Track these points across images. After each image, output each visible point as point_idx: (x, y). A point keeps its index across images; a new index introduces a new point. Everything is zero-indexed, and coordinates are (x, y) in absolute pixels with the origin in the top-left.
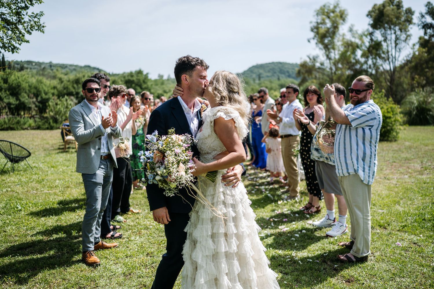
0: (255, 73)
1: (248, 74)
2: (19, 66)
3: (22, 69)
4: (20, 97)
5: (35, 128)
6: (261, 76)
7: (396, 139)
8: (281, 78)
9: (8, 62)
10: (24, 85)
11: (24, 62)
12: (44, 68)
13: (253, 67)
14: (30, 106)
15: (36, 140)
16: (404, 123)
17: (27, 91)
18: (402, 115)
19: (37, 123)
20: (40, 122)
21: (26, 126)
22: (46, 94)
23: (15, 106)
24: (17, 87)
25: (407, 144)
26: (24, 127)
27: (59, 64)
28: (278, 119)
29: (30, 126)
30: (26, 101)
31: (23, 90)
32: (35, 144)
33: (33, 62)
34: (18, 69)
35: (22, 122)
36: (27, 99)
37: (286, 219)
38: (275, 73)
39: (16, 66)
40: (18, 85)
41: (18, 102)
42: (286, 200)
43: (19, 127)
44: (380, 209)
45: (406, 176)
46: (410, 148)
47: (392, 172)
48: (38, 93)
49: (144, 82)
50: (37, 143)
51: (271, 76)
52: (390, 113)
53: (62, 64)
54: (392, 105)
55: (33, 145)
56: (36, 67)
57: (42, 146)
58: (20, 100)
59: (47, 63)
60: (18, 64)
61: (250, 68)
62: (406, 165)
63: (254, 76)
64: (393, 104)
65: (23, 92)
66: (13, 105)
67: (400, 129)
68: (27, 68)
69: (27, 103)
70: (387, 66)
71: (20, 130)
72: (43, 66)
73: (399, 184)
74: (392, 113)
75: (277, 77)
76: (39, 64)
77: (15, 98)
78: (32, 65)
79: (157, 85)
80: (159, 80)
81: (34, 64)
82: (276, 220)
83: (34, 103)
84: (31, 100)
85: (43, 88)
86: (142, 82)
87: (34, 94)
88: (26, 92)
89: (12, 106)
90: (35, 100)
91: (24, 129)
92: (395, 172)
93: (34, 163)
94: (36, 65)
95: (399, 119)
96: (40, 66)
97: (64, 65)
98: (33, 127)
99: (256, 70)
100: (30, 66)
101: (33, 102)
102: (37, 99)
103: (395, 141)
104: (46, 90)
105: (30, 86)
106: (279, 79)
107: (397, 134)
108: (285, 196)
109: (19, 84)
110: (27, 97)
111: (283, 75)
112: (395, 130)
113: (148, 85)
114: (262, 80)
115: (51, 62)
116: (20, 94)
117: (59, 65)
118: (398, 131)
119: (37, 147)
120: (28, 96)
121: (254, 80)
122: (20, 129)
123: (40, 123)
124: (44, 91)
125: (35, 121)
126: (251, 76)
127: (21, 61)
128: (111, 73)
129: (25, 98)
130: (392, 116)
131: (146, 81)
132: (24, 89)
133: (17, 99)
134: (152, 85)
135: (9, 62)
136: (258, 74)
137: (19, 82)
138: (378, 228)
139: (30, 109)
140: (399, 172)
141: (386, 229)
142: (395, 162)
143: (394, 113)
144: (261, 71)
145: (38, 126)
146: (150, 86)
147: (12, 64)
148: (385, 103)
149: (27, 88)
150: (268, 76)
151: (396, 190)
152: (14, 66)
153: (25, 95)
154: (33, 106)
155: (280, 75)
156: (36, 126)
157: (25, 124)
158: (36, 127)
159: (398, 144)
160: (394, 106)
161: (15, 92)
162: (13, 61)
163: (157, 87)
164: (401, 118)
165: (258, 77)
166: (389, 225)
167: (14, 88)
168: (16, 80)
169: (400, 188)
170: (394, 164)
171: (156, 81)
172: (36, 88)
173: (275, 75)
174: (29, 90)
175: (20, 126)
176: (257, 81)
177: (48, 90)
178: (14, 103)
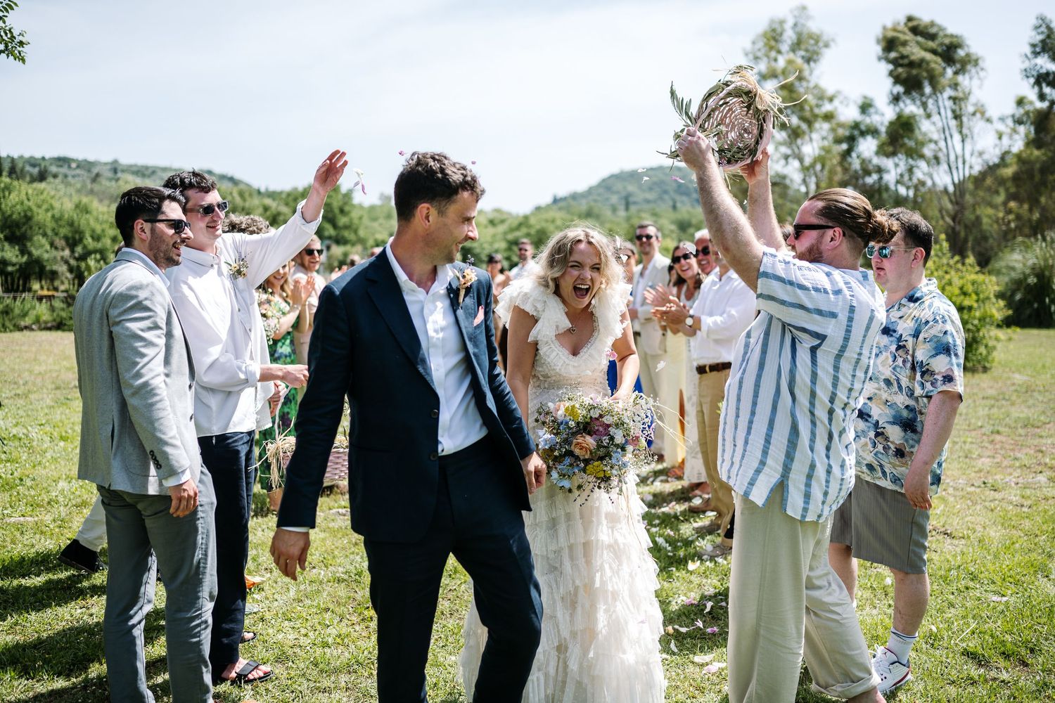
0: (618, 192)
1: (599, 195)
2: (35, 171)
3: (42, 177)
4: (29, 244)
5: (49, 325)
6: (631, 199)
7: (987, 365)
8: (679, 205)
9: (9, 160)
10: (42, 216)
11: (50, 159)
12: (98, 175)
13: (612, 176)
14: (55, 268)
15: (43, 358)
16: (1008, 323)
17: (49, 233)
18: (1002, 303)
19: (55, 314)
20: (63, 309)
21: (27, 321)
22: (97, 238)
23: (17, 267)
24: (24, 220)
25: (1019, 378)
26: (23, 324)
27: (136, 166)
28: (689, 321)
29: (37, 321)
30: (46, 256)
31: (40, 228)
32: (37, 369)
33: (73, 160)
34: (31, 175)
35: (17, 311)
36: (47, 252)
37: (716, 629)
38: (666, 192)
39: (28, 168)
40: (26, 216)
41: (25, 259)
42: (712, 559)
43: (7, 324)
44: (995, 593)
45: (1042, 478)
46: (1029, 390)
47: (999, 465)
48: (77, 237)
49: (342, 211)
50: (43, 368)
51: (655, 201)
52: (970, 295)
53: (142, 167)
54: (973, 277)
55: (31, 372)
56: (78, 171)
57: (54, 375)
58: (30, 254)
59: (106, 164)
60: (34, 165)
61: (604, 180)
62: (1030, 441)
63: (614, 199)
64: (977, 273)
65: (37, 234)
66: (14, 265)
67: (997, 339)
68: (55, 176)
69: (48, 260)
70: (943, 179)
71: (11, 331)
72: (95, 171)
73: (1029, 502)
74: (974, 297)
75: (671, 203)
76: (86, 165)
77: (17, 248)
78: (69, 167)
79: (375, 219)
80: (381, 206)
81: (74, 165)
82: (684, 630)
83: (67, 262)
84: (59, 254)
85: (88, 224)
86: (337, 211)
87: (66, 238)
88: (45, 235)
89: (10, 269)
90: (67, 253)
91: (21, 329)
92: (1005, 463)
93: (16, 425)
94: (78, 167)
95: (994, 311)
96: (89, 171)
97: (147, 168)
98: (46, 322)
99: (619, 186)
100: (64, 170)
101: (62, 258)
102: (72, 251)
103: (985, 370)
104: (98, 229)
105: (56, 219)
106: (674, 207)
107: (989, 353)
108: (705, 544)
109: (29, 214)
110: (48, 247)
111: (685, 198)
112: (984, 342)
113: (351, 220)
114: (633, 209)
115: (116, 162)
116: (30, 239)
117: (135, 169)
118: (991, 344)
119: (39, 381)
120: (52, 244)
121: (614, 210)
122: (12, 328)
123: (64, 314)
124: (93, 231)
125: (52, 309)
126: (607, 199)
127: (43, 158)
128: (263, 190)
129: (41, 248)
130: (975, 305)
131: (347, 208)
132: (41, 226)
133: (23, 251)
134: (360, 218)
135: (13, 160)
136: (624, 194)
137: (30, 209)
138: (1002, 663)
139: (54, 275)
140: (1017, 464)
141: (1026, 665)
142: (998, 432)
143: (981, 296)
144: (631, 188)
145: (58, 320)
146: (356, 221)
147: (20, 165)
148: (957, 270)
149: (50, 224)
150: (648, 201)
151: (1027, 524)
152: (22, 170)
153: (43, 241)
154: (62, 269)
155: (678, 198)
156: (54, 320)
157: (25, 315)
158: (54, 324)
159: (995, 379)
160: (981, 277)
161: (18, 233)
162: (21, 157)
163: (375, 225)
164: (999, 310)
165: (623, 202)
166: (1032, 651)
167: (17, 225)
168: (22, 203)
169: (1039, 519)
170: (998, 438)
171: (372, 208)
172: (71, 224)
173: (666, 197)
174: (53, 230)
175: (10, 320)
176: (622, 213)
177: (103, 231)
178: (14, 260)
